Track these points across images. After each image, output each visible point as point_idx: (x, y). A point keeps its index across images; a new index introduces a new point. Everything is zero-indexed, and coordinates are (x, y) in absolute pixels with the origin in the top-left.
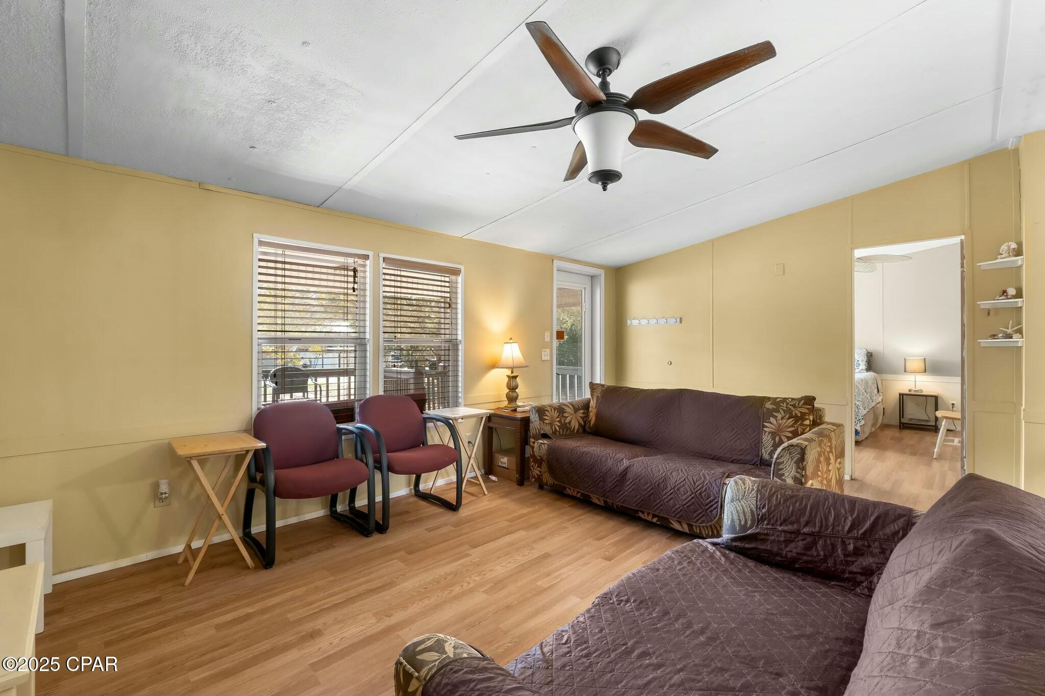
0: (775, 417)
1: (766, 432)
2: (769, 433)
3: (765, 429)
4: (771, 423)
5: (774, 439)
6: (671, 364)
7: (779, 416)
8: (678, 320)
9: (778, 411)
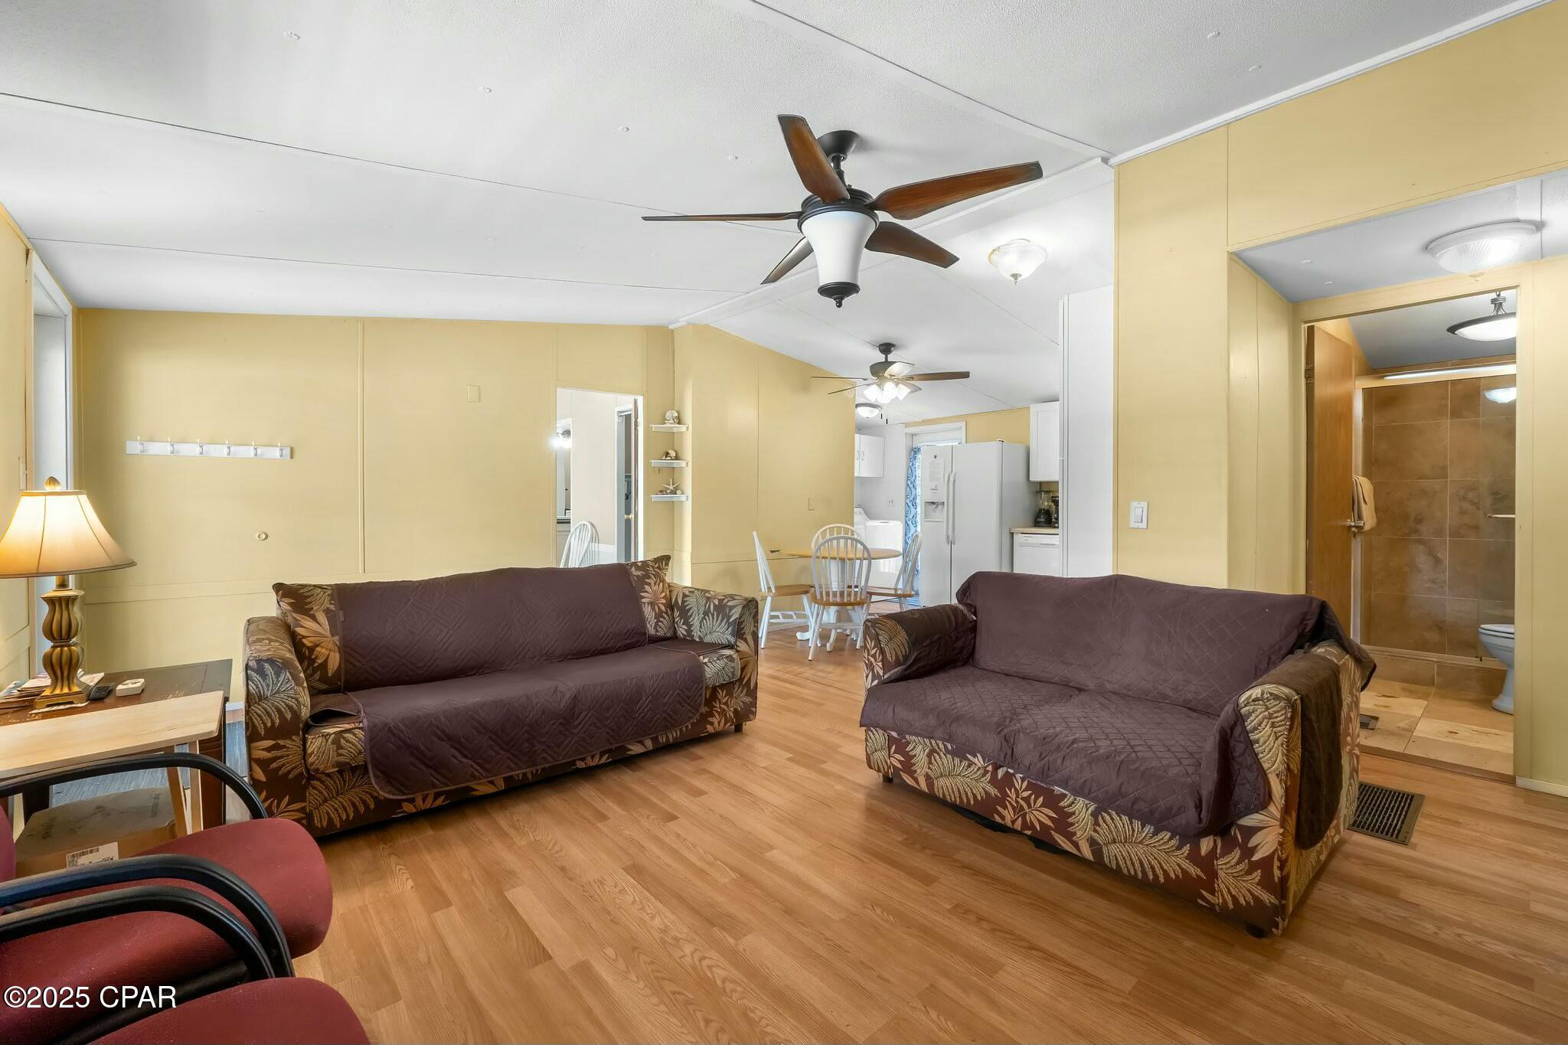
0: (649, 584)
1: (644, 603)
2: (648, 603)
3: (643, 600)
4: (647, 592)
5: (654, 609)
6: (267, 537)
7: (652, 582)
8: (287, 451)
9: (649, 578)
